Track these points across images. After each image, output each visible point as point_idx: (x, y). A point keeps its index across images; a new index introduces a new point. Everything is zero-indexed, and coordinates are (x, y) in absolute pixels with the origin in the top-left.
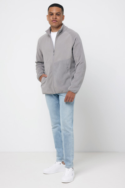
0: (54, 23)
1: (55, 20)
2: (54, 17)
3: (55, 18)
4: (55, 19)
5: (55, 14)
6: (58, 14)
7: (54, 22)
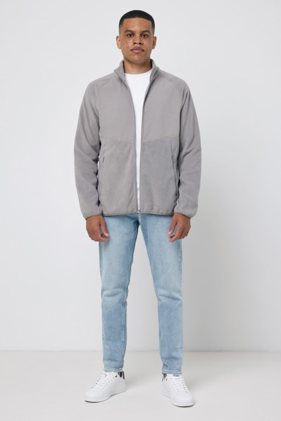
0: (137, 53)
1: (139, 49)
2: (138, 41)
3: (140, 43)
4: (139, 46)
5: (138, 35)
6: (144, 35)
7: (136, 51)
